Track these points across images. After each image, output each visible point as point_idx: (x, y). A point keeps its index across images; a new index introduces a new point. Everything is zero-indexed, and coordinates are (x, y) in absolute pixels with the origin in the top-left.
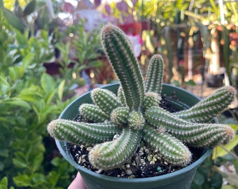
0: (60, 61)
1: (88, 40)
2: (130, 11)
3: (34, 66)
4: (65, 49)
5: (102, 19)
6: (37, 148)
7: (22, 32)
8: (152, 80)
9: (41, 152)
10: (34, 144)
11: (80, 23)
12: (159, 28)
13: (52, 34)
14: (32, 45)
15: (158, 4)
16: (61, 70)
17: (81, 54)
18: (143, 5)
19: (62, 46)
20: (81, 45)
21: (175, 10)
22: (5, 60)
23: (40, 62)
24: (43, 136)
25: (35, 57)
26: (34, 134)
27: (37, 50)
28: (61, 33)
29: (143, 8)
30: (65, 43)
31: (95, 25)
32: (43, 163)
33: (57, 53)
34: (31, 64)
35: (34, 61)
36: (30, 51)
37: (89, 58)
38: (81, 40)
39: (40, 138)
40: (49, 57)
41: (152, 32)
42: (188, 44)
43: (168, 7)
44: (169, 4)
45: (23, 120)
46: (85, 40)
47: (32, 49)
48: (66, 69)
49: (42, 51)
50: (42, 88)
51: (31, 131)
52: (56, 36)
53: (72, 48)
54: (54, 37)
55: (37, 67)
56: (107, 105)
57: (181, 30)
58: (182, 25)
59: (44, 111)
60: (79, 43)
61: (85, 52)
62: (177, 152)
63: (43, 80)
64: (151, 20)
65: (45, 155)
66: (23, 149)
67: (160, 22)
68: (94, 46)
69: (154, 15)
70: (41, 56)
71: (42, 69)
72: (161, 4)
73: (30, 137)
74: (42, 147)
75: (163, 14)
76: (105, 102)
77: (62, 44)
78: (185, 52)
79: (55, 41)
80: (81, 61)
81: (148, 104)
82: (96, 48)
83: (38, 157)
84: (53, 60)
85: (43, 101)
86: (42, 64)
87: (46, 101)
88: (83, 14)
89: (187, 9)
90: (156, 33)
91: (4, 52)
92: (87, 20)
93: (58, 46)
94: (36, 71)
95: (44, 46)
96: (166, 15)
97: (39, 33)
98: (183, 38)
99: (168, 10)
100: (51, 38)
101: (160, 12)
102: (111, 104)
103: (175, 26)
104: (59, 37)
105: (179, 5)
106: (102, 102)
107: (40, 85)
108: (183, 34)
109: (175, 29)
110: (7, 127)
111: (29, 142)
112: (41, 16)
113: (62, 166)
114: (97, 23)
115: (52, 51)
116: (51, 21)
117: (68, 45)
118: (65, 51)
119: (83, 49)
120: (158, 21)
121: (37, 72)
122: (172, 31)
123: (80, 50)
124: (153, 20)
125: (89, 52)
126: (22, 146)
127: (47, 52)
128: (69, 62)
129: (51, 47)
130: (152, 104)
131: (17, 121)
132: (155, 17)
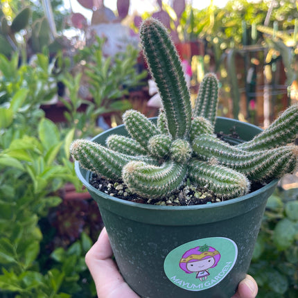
0: (65, 100)
1: (109, 70)
2: (173, 26)
3: (27, 107)
4: (74, 83)
5: (129, 38)
6: (30, 234)
7: (9, 57)
8: (204, 107)
9: (37, 239)
10: (26, 227)
11: (96, 44)
12: (218, 52)
13: (54, 61)
14: (24, 76)
15: (216, 15)
16: (66, 114)
17: (98, 91)
18: (192, 17)
19: (68, 79)
20: (98, 78)
21: (242, 23)
23: (35, 103)
24: (38, 215)
25: (28, 94)
26: (26, 212)
27: (31, 84)
28: (68, 60)
29: (192, 21)
30: (73, 73)
31: (120, 47)
32: (39, 257)
33: (61, 88)
34: (22, 106)
35: (26, 102)
36: (21, 85)
37: (109, 97)
38: (97, 70)
39: (35, 218)
40: (49, 96)
41: (207, 58)
42: (263, 77)
43: (232, 19)
44: (233, 15)
45: (10, 191)
46: (104, 69)
47: (25, 83)
48: (74, 113)
49: (39, 85)
50: (40, 141)
51: (22, 207)
52: (60, 63)
53: (83, 82)
54: (56, 66)
55: (31, 110)
56: (144, 131)
57: (253, 54)
58: (254, 47)
59: (43, 175)
60: (96, 73)
61: (104, 87)
62: (232, 179)
63: (41, 127)
64: (205, 39)
65: (42, 244)
66: (9, 235)
67: (219, 43)
68: (117, 78)
69: (210, 32)
70: (37, 93)
71: (39, 113)
72: (220, 15)
73: (20, 216)
74: (37, 233)
75: (223, 30)
76: (141, 127)
77: (68, 74)
78: (258, 88)
79: (58, 70)
80: (99, 101)
81: (197, 131)
82: (120, 83)
83: (32, 246)
84: (54, 100)
85: (41, 159)
86: (38, 106)
87: (46, 159)
88: (101, 30)
89: (262, 23)
90: (213, 59)
92: (106, 40)
93: (62, 78)
94: (29, 115)
95: (42, 77)
96: (229, 32)
97: (34, 58)
98: (254, 66)
99: (232, 23)
100: (52, 66)
101: (220, 27)
102: (148, 131)
103: (243, 49)
104: (64, 66)
105: (249, 16)
106: (137, 127)
107: (37, 136)
108: (254, 61)
109: (242, 53)
111: (18, 223)
112: (37, 34)
113: (67, 261)
114: (122, 44)
115: (54, 86)
116: (52, 41)
117: (78, 76)
118: (73, 86)
119: (101, 83)
120: (216, 41)
121: (30, 118)
122: (237, 56)
123: (97, 84)
124: (209, 39)
125: (110, 88)
126: (7, 230)
127: (46, 88)
128: (79, 102)
129: (51, 80)
130: (202, 132)
132: (211, 35)
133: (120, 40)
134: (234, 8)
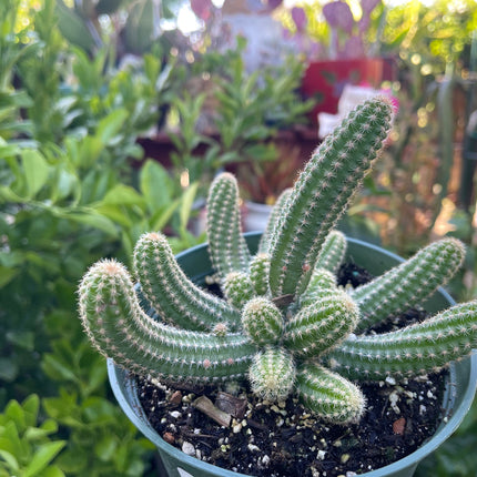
4: (191, 108)
7: (91, 56)
15: (421, 16)
20: (233, 103)
22: (47, 118)
31: (265, 55)
35: (120, 131)
37: (247, 135)
38: (233, 89)
40: (145, 125)
43: (445, 26)
44: (447, 19)
46: (245, 89)
47: (119, 99)
49: (140, 106)
55: (124, 144)
60: (228, 93)
63: (144, 175)
67: (421, 65)
69: (407, 44)
80: (228, 140)
86: (133, 139)
87: (150, 225)
91: (47, 100)
96: (439, 48)
97: (130, 61)
99: (447, 33)
101: (425, 40)
105: (474, 25)
110: (36, 276)
114: (271, 51)
115: (153, 110)
120: (416, 60)
123: (230, 112)
125: (249, 121)
131: (63, 266)
132: (408, 49)
133: (267, 43)
134: (451, 8)
